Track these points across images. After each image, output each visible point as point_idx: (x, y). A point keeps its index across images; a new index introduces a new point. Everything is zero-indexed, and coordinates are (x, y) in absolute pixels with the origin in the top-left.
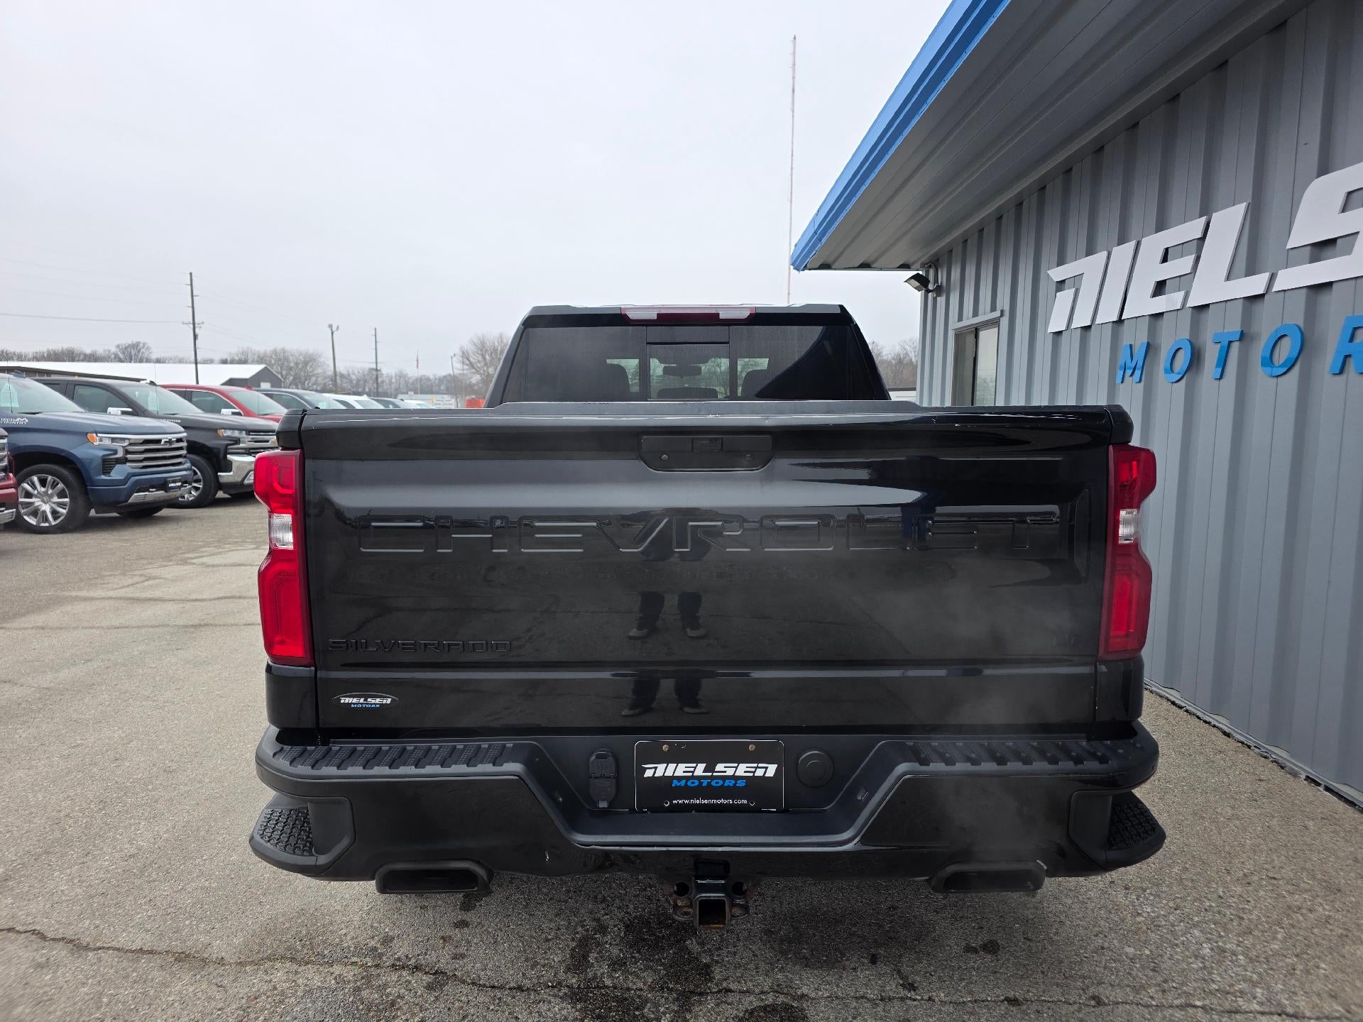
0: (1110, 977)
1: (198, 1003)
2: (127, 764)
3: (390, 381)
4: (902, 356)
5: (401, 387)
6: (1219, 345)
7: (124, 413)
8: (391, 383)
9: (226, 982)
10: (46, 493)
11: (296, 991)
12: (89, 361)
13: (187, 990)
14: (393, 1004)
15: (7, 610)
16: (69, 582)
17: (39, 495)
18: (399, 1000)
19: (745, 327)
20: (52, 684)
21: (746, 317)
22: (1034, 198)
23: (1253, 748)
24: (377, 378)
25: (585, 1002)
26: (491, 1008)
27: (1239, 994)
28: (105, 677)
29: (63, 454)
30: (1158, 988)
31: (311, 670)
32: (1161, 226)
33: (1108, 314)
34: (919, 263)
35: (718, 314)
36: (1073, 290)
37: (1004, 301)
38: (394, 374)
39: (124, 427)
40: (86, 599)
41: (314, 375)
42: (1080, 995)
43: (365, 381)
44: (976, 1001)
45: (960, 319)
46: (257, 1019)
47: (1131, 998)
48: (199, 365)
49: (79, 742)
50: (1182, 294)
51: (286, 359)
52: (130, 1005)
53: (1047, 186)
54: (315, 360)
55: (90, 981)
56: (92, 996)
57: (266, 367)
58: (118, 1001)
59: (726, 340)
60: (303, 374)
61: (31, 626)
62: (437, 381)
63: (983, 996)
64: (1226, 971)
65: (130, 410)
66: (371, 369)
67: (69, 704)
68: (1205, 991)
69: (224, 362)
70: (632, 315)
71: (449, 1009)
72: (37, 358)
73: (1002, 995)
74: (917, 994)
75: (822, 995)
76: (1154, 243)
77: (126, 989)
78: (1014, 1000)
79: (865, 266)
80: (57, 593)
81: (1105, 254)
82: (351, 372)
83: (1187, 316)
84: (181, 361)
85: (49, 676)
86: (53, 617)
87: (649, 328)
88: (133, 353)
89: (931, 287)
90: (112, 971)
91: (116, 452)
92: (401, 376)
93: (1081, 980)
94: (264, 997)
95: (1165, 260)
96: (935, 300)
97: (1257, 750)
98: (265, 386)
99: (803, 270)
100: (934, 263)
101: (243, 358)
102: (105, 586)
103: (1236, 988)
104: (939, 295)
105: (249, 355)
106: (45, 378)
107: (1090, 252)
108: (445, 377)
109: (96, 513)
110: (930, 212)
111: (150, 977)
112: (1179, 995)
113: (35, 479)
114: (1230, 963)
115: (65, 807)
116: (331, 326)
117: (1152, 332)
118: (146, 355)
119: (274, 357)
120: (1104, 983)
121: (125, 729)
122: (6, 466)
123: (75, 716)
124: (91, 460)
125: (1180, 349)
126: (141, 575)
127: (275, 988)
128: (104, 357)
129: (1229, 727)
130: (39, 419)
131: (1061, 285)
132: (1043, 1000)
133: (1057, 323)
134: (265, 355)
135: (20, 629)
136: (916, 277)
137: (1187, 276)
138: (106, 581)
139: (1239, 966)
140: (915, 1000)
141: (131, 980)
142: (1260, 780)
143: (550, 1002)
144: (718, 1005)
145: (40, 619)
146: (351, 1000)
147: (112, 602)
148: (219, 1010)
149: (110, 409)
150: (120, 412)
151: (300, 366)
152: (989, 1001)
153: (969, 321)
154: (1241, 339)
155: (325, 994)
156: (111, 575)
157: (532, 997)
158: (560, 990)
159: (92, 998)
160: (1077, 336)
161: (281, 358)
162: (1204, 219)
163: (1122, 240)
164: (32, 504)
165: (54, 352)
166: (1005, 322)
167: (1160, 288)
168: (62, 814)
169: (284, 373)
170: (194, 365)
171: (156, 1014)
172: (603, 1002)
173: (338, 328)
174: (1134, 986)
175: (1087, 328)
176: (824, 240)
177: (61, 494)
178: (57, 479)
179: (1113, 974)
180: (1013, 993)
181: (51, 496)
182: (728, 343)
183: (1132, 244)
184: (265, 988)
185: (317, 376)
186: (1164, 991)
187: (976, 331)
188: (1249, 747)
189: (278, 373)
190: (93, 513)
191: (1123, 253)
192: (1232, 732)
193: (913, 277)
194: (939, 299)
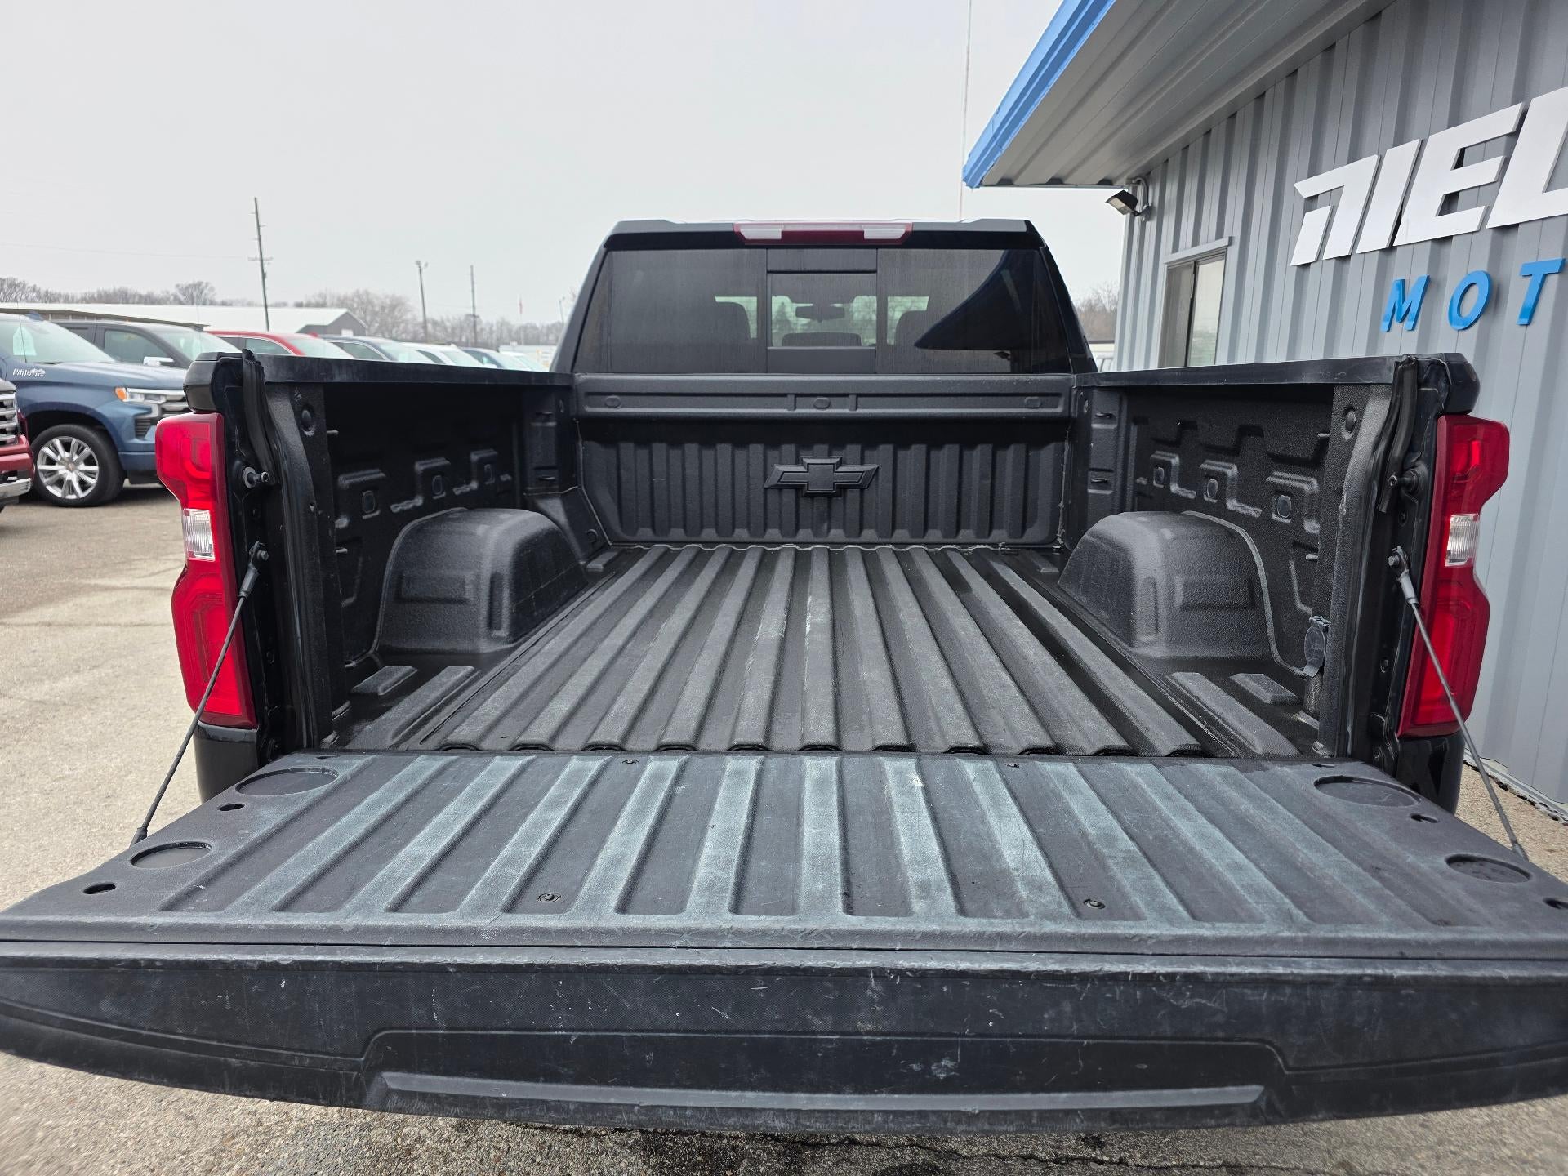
0: (1365, 1134)
1: (158, 1141)
2: (120, 803)
3: (491, 328)
4: (1093, 302)
5: (504, 336)
6: (1529, 279)
7: (163, 364)
8: (491, 332)
9: (198, 1112)
10: (71, 459)
11: (286, 1128)
12: (146, 303)
13: (146, 1122)
14: (409, 1151)
15: (11, 601)
16: (90, 567)
17: (63, 462)
18: (418, 1145)
19: (898, 250)
20: (47, 697)
21: (899, 236)
22: (1281, 87)
23: (1537, 805)
24: (475, 326)
25: (661, 1154)
26: (537, 1161)
27: (1540, 1164)
28: (112, 688)
29: (88, 413)
30: (1430, 1153)
31: (252, 734)
32: (1455, 120)
33: (1376, 238)
34: (1126, 177)
35: (863, 232)
36: (1328, 208)
37: (1233, 226)
38: (494, 322)
39: (159, 381)
40: (107, 589)
41: (403, 322)
42: (1324, 1161)
43: (462, 329)
44: (1183, 1166)
45: (1175, 249)
46: (229, 1168)
47: (1394, 1167)
48: (269, 309)
49: (67, 773)
50: (1481, 209)
51: (370, 303)
52: (70, 1143)
53: (1299, 70)
54: (403, 304)
55: (25, 1105)
56: (24, 1127)
57: (347, 313)
58: (56, 1136)
59: (873, 268)
60: (390, 320)
61: (35, 621)
62: (545, 331)
63: (1193, 1160)
64: (1521, 1128)
65: (170, 360)
66: (468, 316)
67: (63, 723)
68: (1494, 1159)
69: (299, 305)
70: (749, 234)
71: (482, 1160)
72: (86, 300)
73: (1220, 1158)
74: (1104, 1154)
75: (977, 1151)
76: (1445, 143)
77: (68, 1120)
78: (1235, 1166)
79: (1056, 181)
80: (73, 581)
81: (1375, 158)
82: (445, 318)
83: (1486, 239)
84: (250, 304)
85: (46, 687)
86: (61, 611)
87: (769, 251)
88: (195, 294)
89: (1139, 208)
90: (55, 1092)
91: (150, 411)
92: (503, 324)
93: (1325, 1138)
94: (244, 1136)
95: (1459, 163)
96: (1143, 225)
97: (1543, 808)
98: (347, 334)
99: (978, 187)
100: (1144, 178)
101: (321, 301)
102: (133, 572)
103: (1537, 1155)
104: (1149, 218)
105: (328, 298)
106: (71, 321)
107: (1354, 156)
108: (553, 325)
109: (131, 483)
110: (1136, 113)
111: (102, 1102)
112: (1459, 1163)
113: (57, 442)
114: (1527, 1118)
115: (34, 860)
116: (418, 263)
117: (1435, 262)
118: (209, 297)
119: (356, 299)
120: (1356, 1143)
121: (124, 756)
122: (16, 428)
123: (67, 739)
124: (123, 420)
125: (1472, 285)
126: (176, 560)
127: (260, 1123)
128: (162, 299)
129: (1507, 777)
130: (60, 371)
131: (1312, 202)
132: (1274, 1167)
133: (1304, 252)
134: (346, 298)
135: (22, 625)
136: (1122, 196)
137: (1490, 186)
138: (133, 567)
139: (1539, 1122)
140: (1101, 1162)
141: (77, 1105)
142: (1551, 851)
143: (615, 1154)
144: (836, 1164)
145: (47, 613)
146: (355, 1143)
147: (136, 593)
148: (184, 1153)
149: (147, 359)
150: (158, 364)
151: (386, 311)
152: (1201, 1167)
153: (1187, 251)
154: (1560, 272)
155: (322, 1133)
156: (141, 559)
157: (592, 1146)
158: (629, 1136)
159: (25, 1131)
160: (1330, 268)
161: (364, 302)
162: (1518, 107)
163: (1399, 140)
164: (54, 472)
165: (106, 292)
166: (1233, 253)
167: (1450, 202)
168: (29, 869)
169: (368, 318)
170: (263, 309)
171: (103, 1156)
172: (684, 1156)
173: (426, 265)
174: (1398, 1148)
175: (1345, 259)
176: (1004, 148)
177: (89, 461)
178: (82, 443)
179: (1368, 1130)
180: (1233, 1154)
181: (77, 463)
182: (875, 272)
183: (1414, 145)
184: (248, 1122)
185: (406, 322)
186: (1438, 1157)
187: (1195, 264)
188: (1533, 804)
189: (362, 319)
190: (127, 483)
191: (1400, 157)
192: (1509, 783)
193: (1118, 196)
194: (1148, 223)
